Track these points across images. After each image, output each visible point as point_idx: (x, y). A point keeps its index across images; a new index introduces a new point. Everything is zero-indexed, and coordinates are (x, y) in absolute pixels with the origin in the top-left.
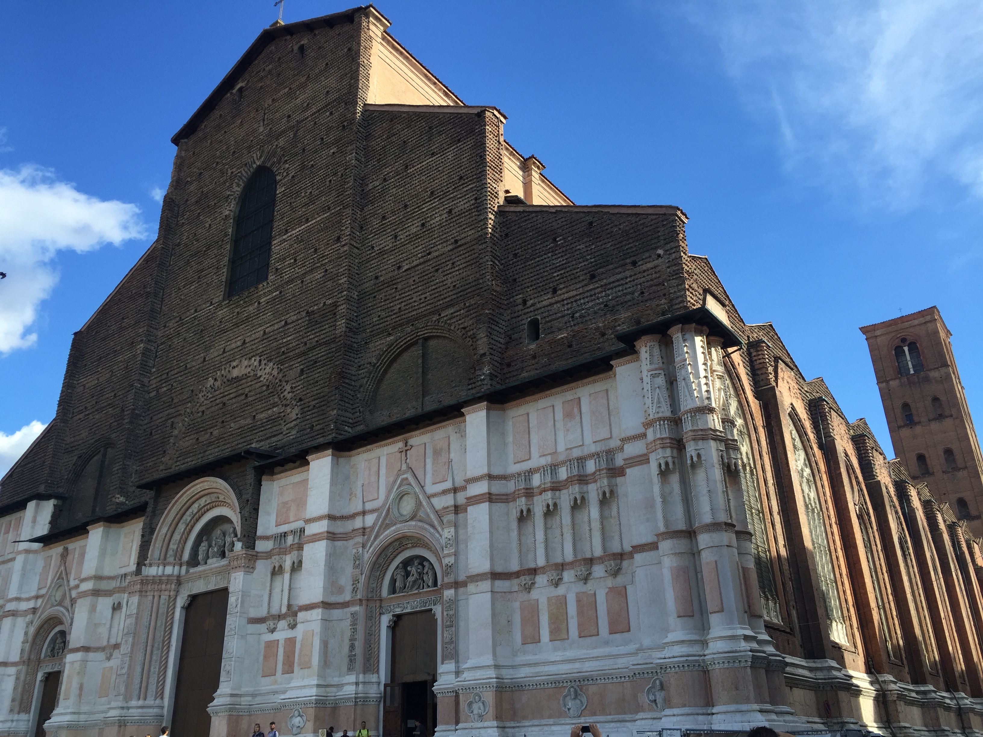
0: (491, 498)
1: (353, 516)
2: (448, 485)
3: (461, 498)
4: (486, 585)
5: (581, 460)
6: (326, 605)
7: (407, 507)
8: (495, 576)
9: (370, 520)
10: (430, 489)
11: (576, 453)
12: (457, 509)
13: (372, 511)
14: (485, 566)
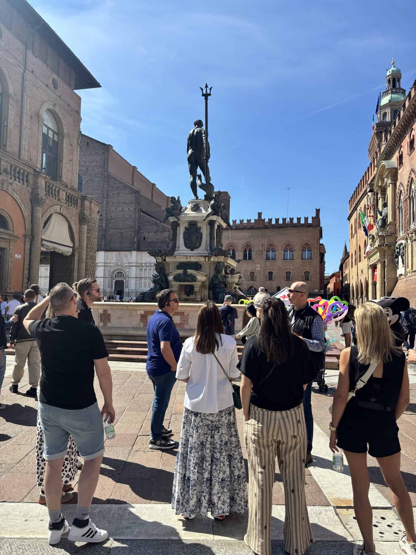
0: (136, 266)
1: (108, 263)
2: (128, 262)
3: (130, 265)
4: (135, 279)
5: (151, 263)
6: (104, 277)
7: (119, 264)
8: (136, 278)
9: (112, 265)
10: (124, 262)
11: (150, 262)
12: (129, 266)
13: (113, 263)
14: (135, 276)
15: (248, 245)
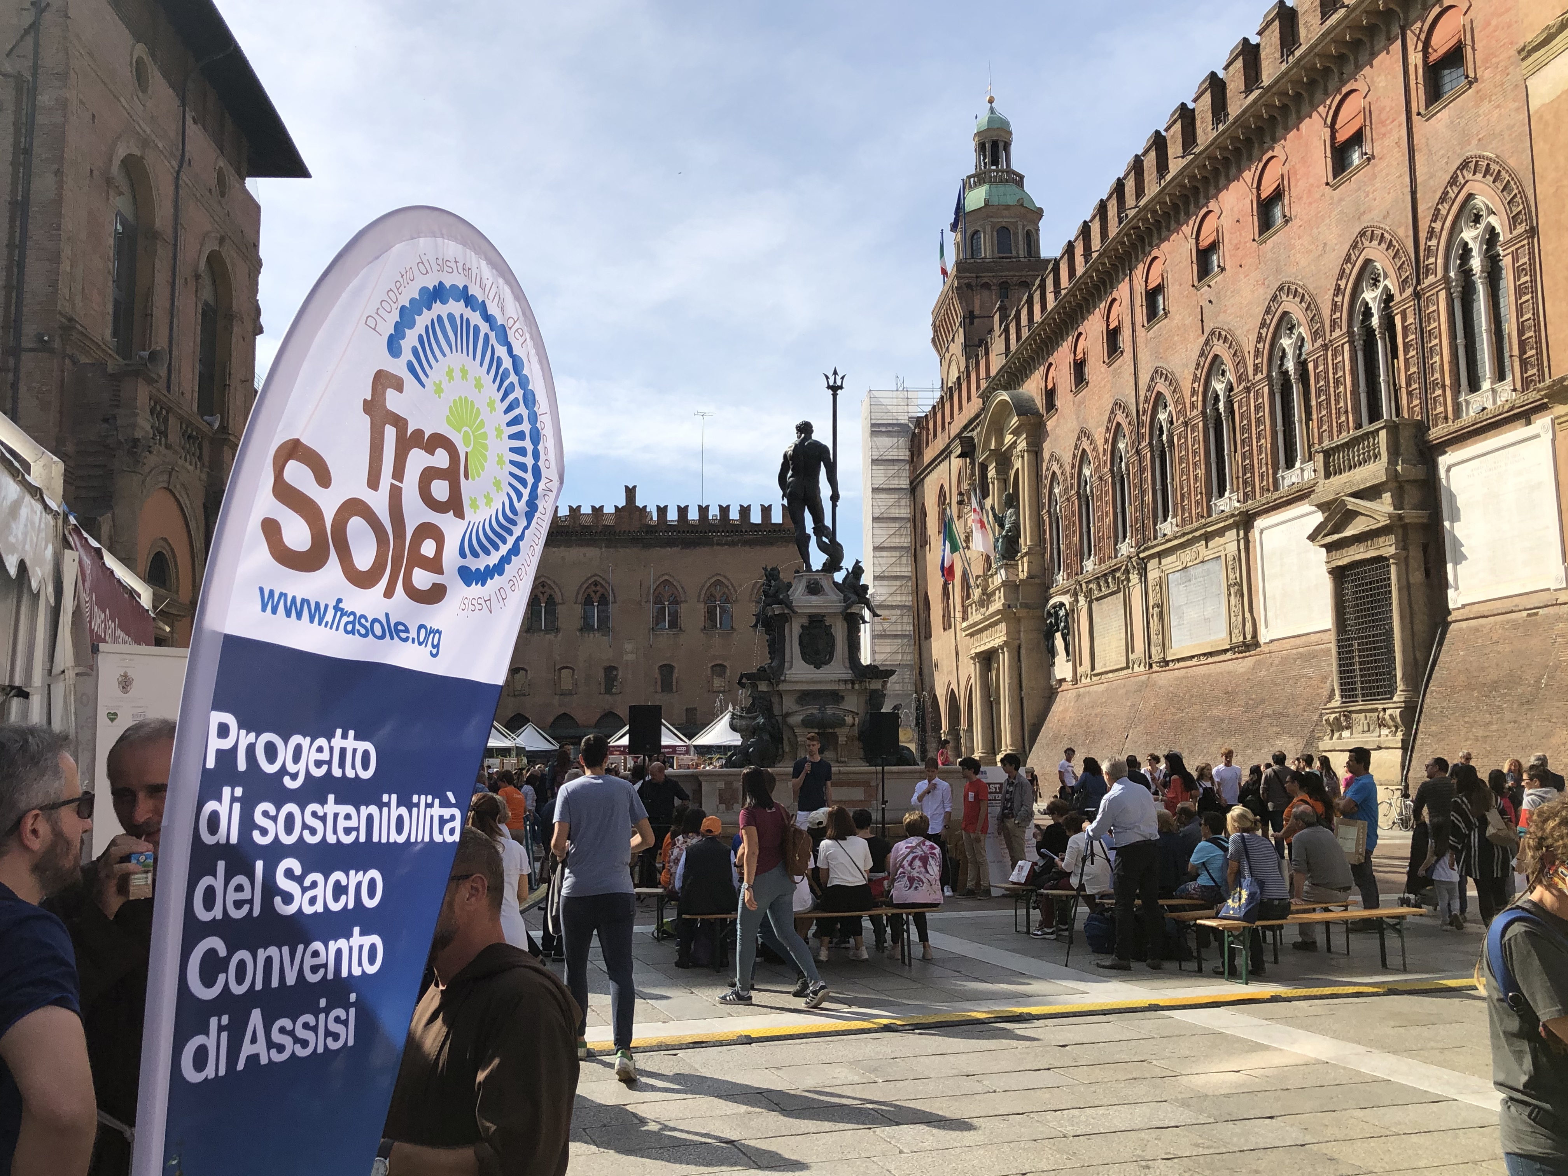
15: (596, 584)
